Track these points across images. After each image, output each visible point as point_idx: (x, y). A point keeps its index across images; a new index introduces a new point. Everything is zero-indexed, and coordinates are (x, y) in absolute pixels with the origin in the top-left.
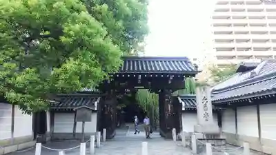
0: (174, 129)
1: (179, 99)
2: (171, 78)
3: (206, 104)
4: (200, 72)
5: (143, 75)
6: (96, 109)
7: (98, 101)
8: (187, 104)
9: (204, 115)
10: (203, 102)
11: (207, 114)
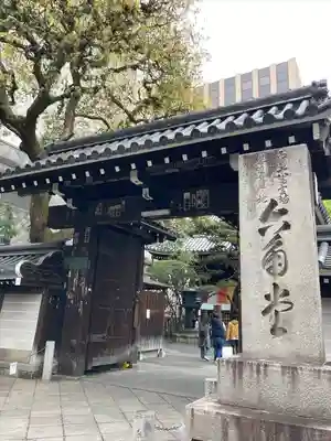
3: (277, 241)
6: (18, 282)
9: (267, 297)
10: (262, 232)
11: (286, 293)
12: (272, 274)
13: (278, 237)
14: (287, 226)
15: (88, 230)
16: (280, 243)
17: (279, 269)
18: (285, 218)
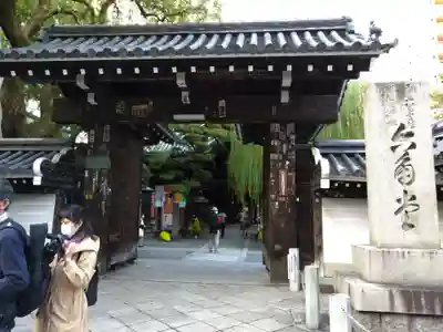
0: (293, 253)
1: (317, 154)
2: (287, 82)
3: (406, 157)
4: (387, 48)
5: (183, 65)
6: (37, 181)
7: (56, 159)
8: (340, 167)
9: (399, 201)
10: (393, 148)
11: (414, 198)
12: (402, 183)
13: (407, 154)
14: (413, 146)
15: (108, 127)
16: (408, 159)
17: (408, 180)
18: (412, 139)
